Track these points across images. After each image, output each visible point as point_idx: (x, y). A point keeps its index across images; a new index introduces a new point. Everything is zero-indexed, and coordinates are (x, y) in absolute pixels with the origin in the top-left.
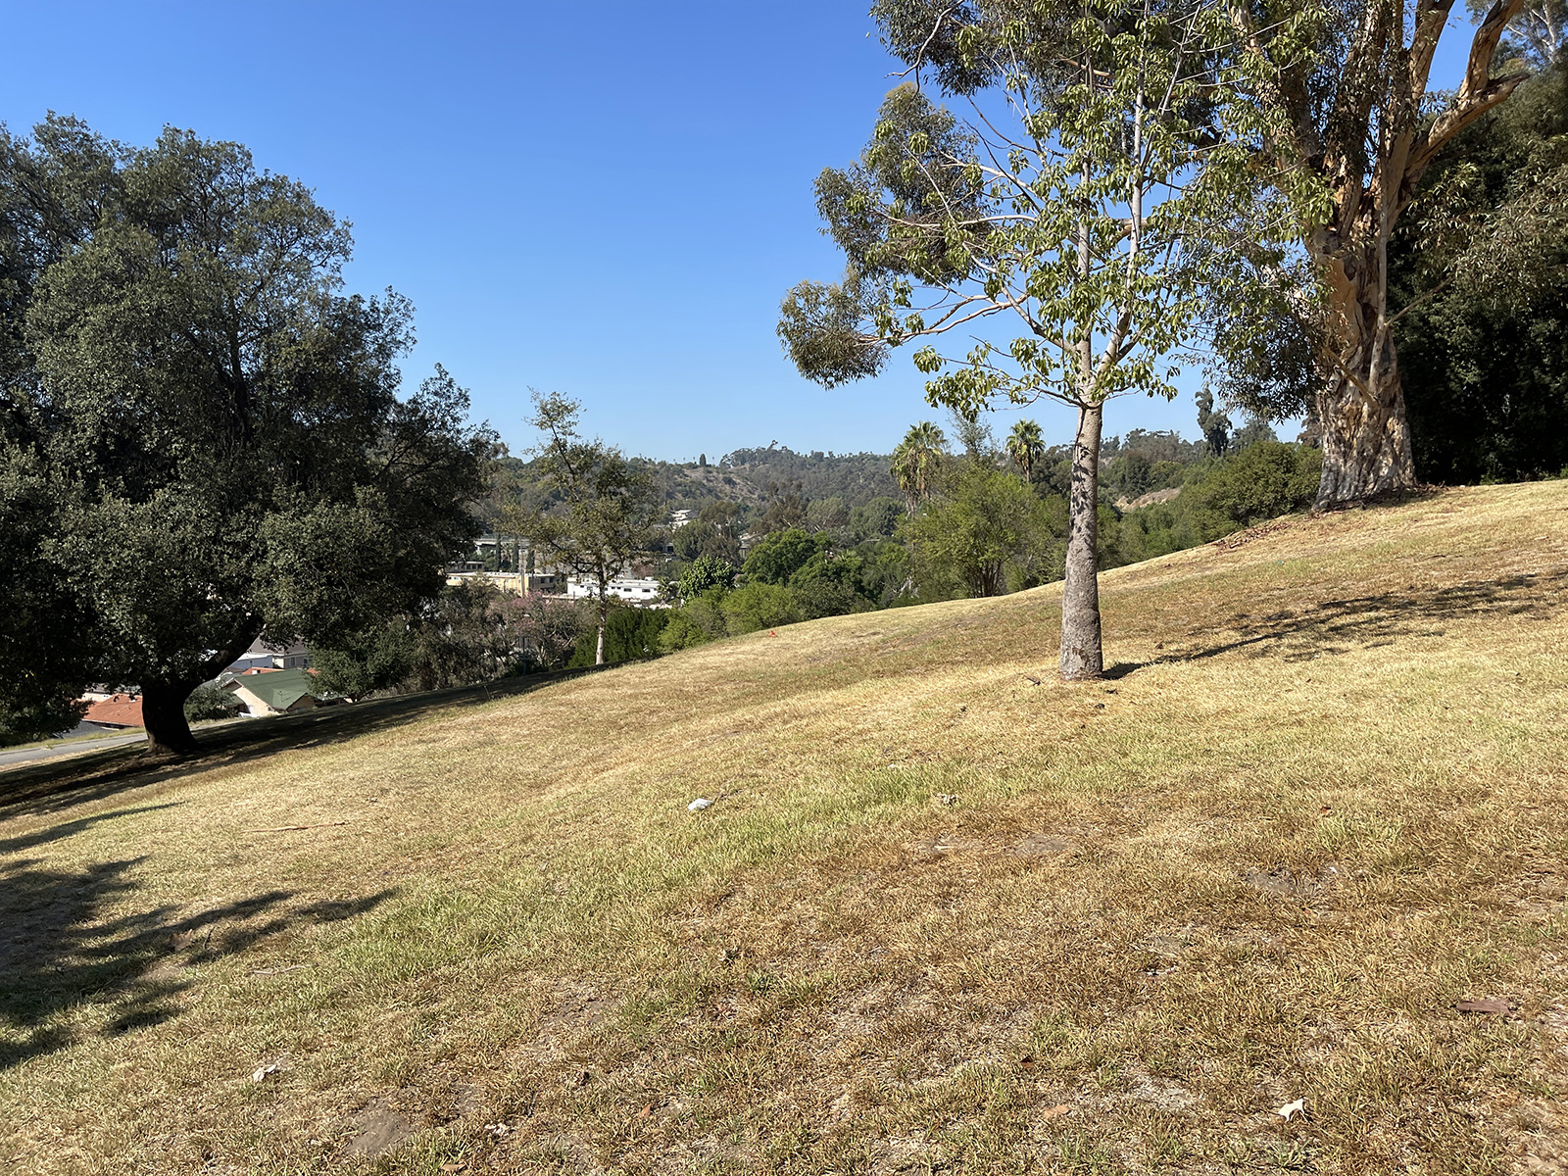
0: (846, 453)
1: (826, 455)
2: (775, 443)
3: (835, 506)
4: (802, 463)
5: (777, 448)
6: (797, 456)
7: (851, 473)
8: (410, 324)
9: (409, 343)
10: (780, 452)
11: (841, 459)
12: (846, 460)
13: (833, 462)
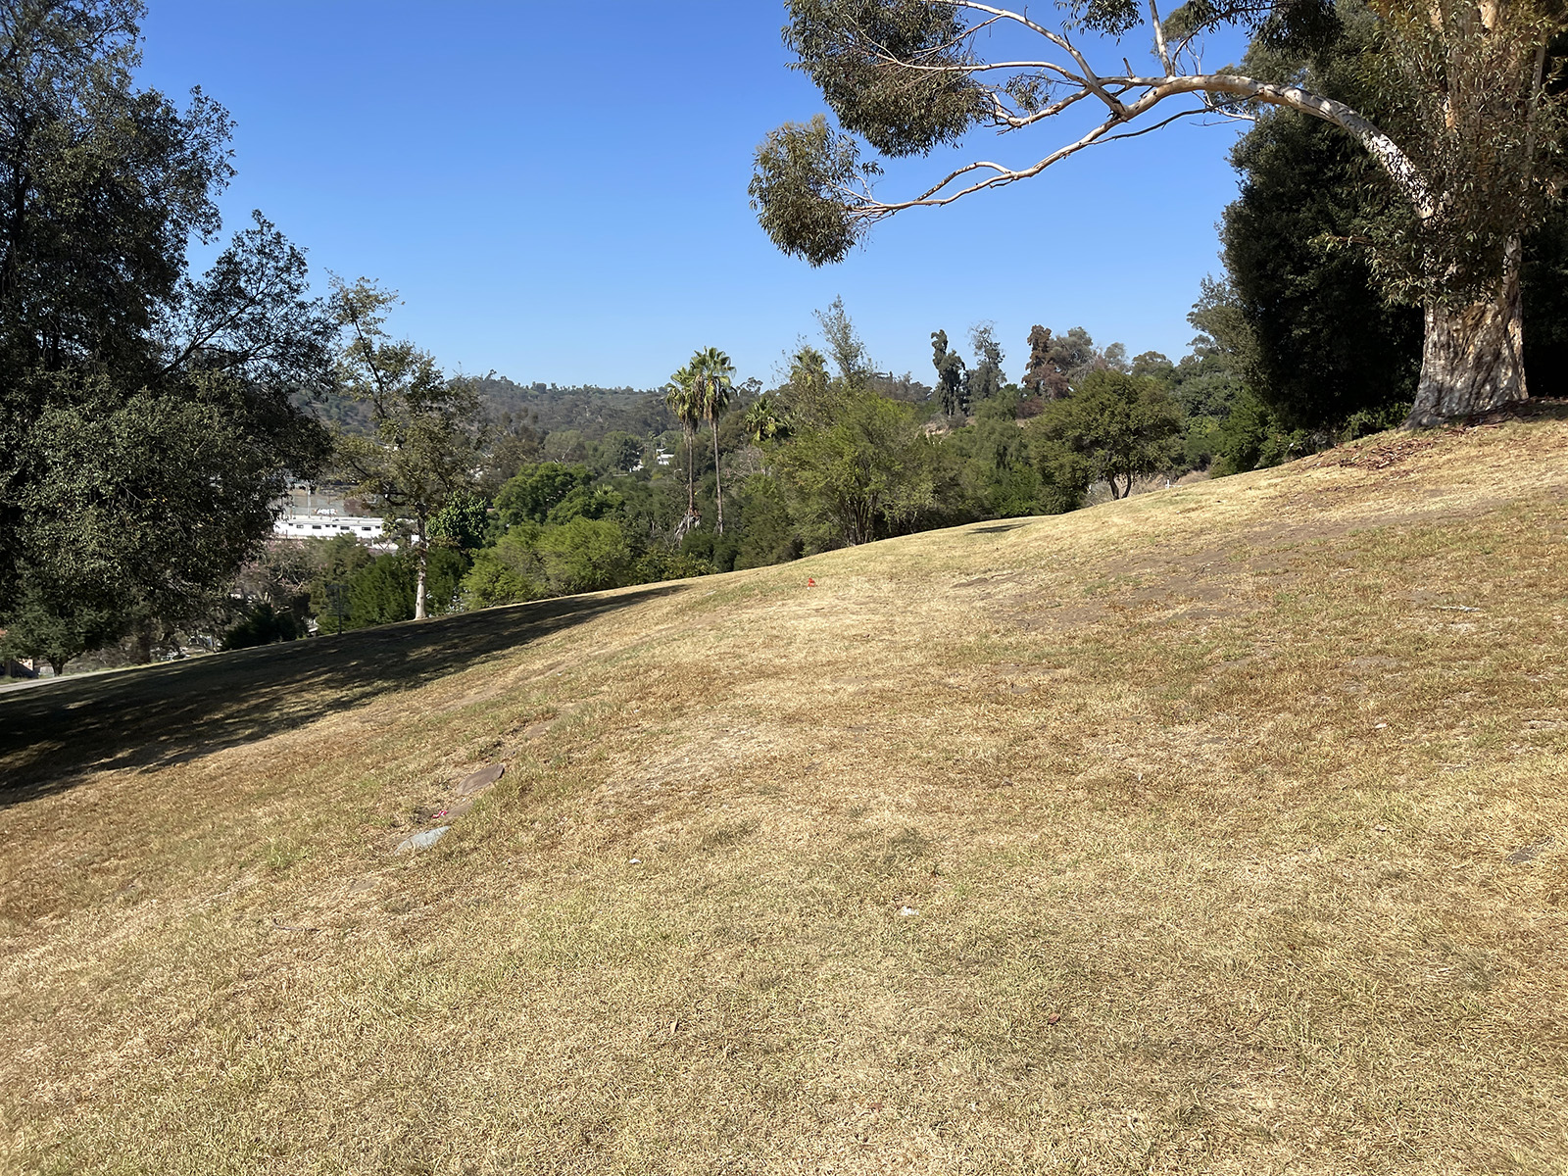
0: (569, 386)
1: (549, 387)
2: (493, 372)
3: (574, 439)
4: (524, 394)
5: (496, 377)
6: (517, 387)
7: (577, 406)
8: (226, 145)
9: (225, 174)
10: (499, 382)
11: (565, 392)
12: (570, 393)
13: (556, 395)
